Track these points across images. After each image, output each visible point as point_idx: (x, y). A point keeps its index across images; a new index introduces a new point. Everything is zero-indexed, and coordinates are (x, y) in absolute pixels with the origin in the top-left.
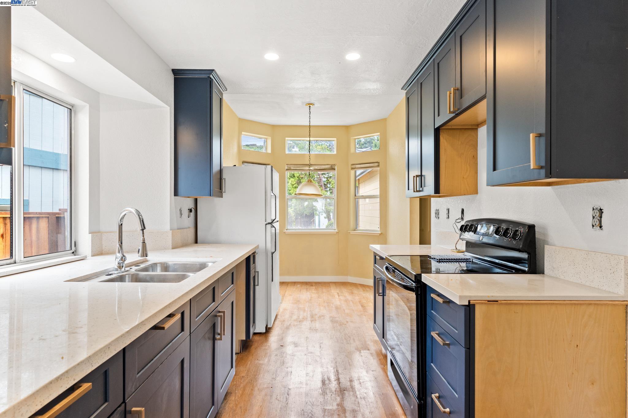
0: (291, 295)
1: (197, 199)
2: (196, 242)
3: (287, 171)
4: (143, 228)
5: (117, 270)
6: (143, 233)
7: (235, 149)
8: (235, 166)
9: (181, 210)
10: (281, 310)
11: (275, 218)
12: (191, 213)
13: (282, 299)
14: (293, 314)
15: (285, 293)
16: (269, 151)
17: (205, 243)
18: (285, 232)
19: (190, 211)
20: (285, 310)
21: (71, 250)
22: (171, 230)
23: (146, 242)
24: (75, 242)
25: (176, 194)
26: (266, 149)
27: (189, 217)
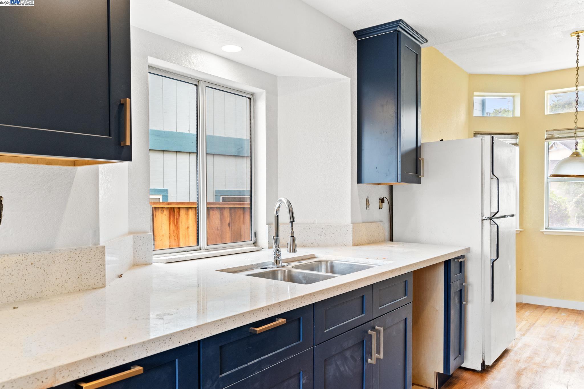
0: (544, 326)
1: (392, 185)
2: (391, 239)
3: (547, 140)
4: (292, 221)
5: (273, 264)
6: (292, 226)
7: (462, 116)
8: (442, 140)
9: (367, 201)
10: (520, 345)
11: (496, 211)
12: (383, 203)
13: (527, 331)
14: (537, 354)
15: (536, 322)
16: (518, 114)
17: (402, 241)
18: (542, 232)
19: (382, 200)
20: (526, 345)
21: (252, 240)
22: (351, 224)
23: (295, 236)
24: (255, 233)
25: (359, 180)
26: (514, 111)
27: (380, 209)
